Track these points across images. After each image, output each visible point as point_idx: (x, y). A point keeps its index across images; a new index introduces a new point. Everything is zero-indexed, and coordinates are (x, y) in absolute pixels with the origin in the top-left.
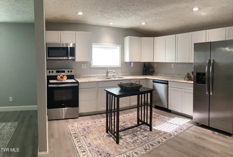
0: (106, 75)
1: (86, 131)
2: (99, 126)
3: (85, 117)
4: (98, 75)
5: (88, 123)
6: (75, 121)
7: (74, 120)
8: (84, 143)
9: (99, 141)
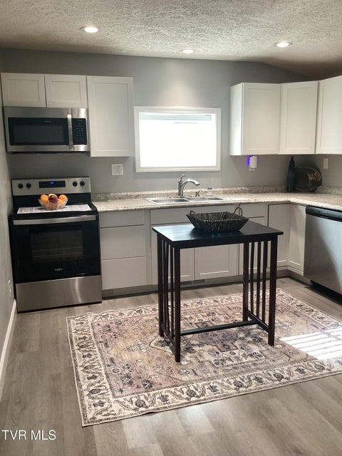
0: (177, 191)
1: (112, 333)
2: (146, 321)
3: (118, 300)
4: (157, 192)
5: (121, 314)
6: (91, 311)
7: (89, 309)
8: (99, 358)
9: (137, 355)
